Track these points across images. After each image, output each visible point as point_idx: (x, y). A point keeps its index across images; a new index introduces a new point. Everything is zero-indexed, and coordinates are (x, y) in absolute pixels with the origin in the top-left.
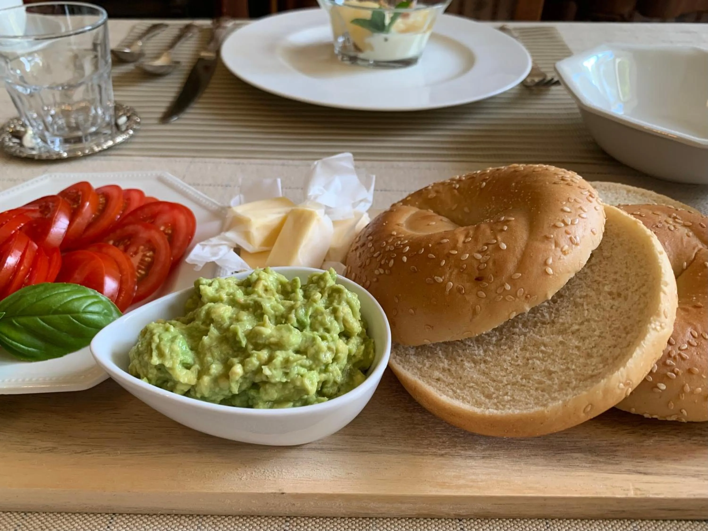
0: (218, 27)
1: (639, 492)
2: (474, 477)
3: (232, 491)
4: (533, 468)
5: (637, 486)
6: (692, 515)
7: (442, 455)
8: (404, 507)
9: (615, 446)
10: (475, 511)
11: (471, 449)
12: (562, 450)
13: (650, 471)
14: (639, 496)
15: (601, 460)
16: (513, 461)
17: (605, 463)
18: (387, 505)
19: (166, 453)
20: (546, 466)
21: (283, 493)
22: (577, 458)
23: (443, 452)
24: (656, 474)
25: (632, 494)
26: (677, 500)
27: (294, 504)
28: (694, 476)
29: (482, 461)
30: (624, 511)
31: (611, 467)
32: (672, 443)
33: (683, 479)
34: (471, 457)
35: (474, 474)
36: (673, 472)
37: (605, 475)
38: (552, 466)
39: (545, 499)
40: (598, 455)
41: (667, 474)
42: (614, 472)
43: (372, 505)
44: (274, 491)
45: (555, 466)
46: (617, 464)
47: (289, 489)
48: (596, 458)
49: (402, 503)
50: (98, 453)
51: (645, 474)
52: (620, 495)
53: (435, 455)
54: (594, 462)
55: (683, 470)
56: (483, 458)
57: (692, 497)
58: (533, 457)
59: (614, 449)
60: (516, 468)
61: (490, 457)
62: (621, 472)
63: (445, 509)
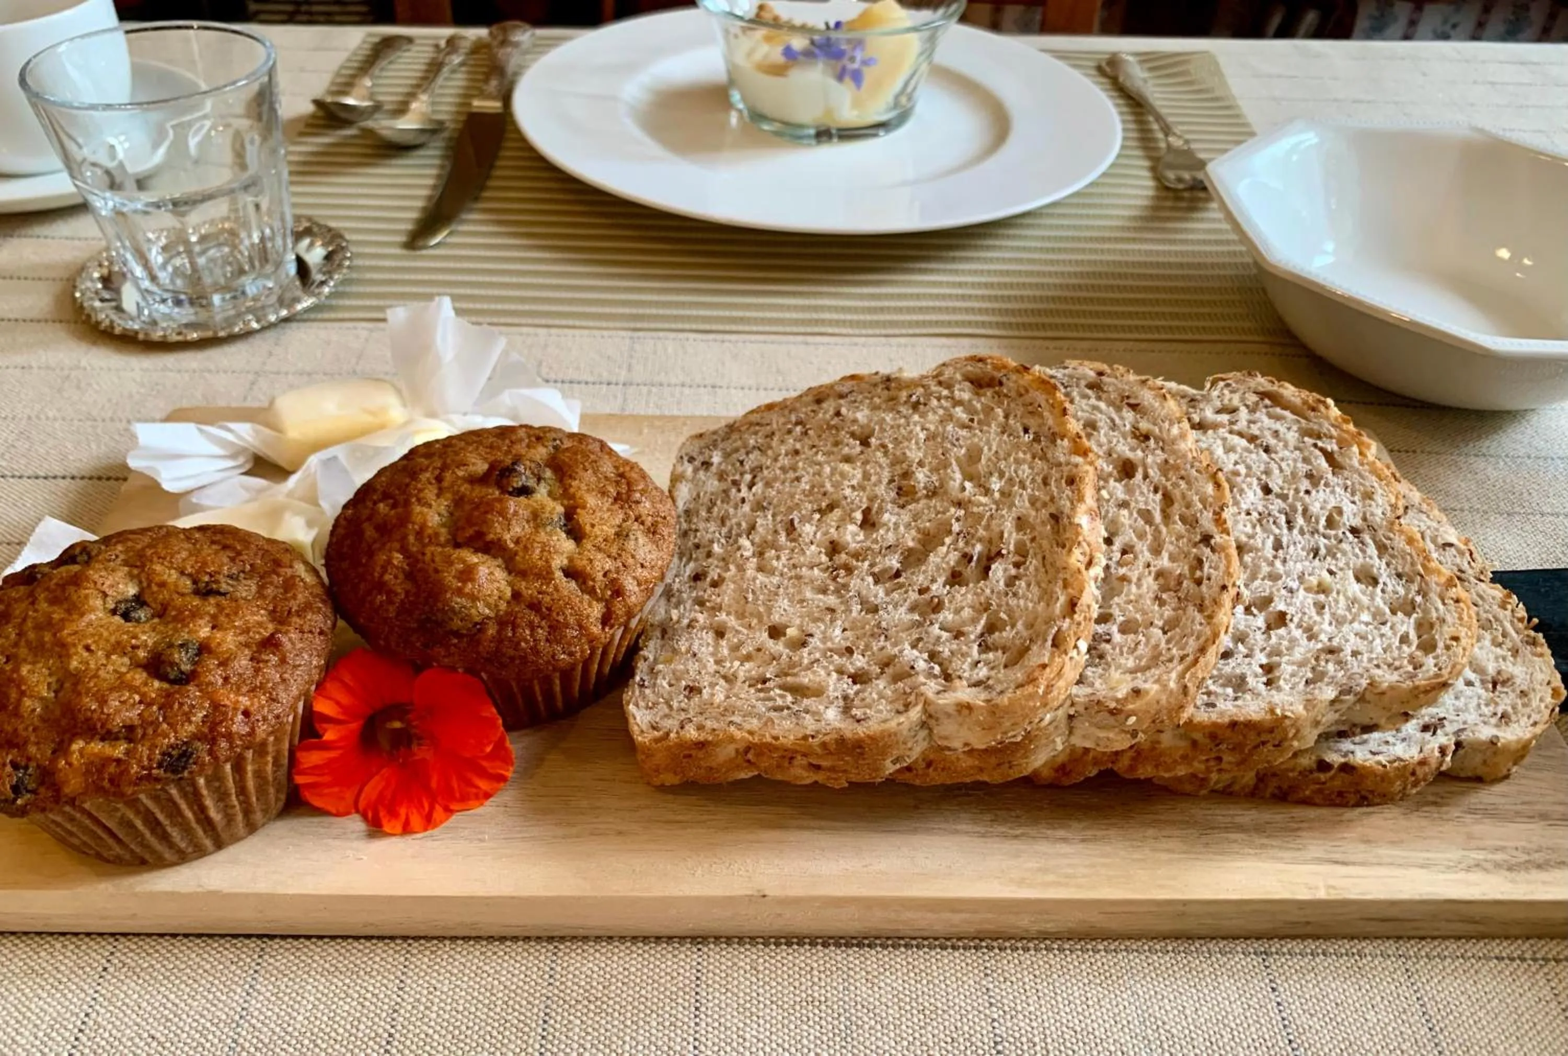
0: (504, 43)
1: (1332, 891)
2: (1070, 871)
3: (681, 894)
4: (1164, 856)
5: (1332, 882)
6: (1417, 929)
7: (1016, 837)
8: (957, 918)
9: (1297, 822)
10: (1070, 925)
11: (1062, 827)
12: (1213, 828)
13: (1352, 858)
14: (1334, 895)
15: (1274, 843)
16: (1133, 847)
17: (1280, 848)
18: (929, 915)
19: (564, 837)
20: (1185, 853)
21: (764, 896)
22: (1235, 841)
23: (1018, 832)
24: (1362, 864)
25: (1322, 894)
26: (1393, 903)
27: (780, 915)
28: (1422, 867)
29: (1081, 846)
30: (1308, 923)
31: (1287, 855)
32: (1389, 816)
33: (1405, 872)
34: (1064, 840)
35: (1069, 865)
36: (1390, 860)
37: (1281, 866)
38: (1196, 853)
39: (1185, 903)
40: (1267, 837)
41: (1379, 864)
42: (1295, 861)
43: (909, 915)
44: (749, 893)
45: (1200, 853)
46: (1299, 849)
47: (773, 890)
48: (1265, 841)
49: (954, 911)
50: (452, 838)
51: (1344, 863)
52: (1303, 895)
53: (1005, 836)
54: (1263, 846)
55: (1404, 858)
56: (1083, 841)
57: (1417, 897)
58: (1164, 840)
59: (1296, 826)
60: (1136, 856)
61: (1095, 839)
62: (1305, 862)
63: (1024, 922)
